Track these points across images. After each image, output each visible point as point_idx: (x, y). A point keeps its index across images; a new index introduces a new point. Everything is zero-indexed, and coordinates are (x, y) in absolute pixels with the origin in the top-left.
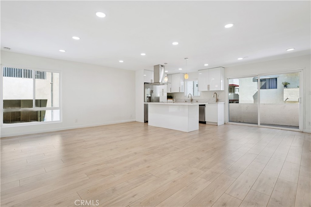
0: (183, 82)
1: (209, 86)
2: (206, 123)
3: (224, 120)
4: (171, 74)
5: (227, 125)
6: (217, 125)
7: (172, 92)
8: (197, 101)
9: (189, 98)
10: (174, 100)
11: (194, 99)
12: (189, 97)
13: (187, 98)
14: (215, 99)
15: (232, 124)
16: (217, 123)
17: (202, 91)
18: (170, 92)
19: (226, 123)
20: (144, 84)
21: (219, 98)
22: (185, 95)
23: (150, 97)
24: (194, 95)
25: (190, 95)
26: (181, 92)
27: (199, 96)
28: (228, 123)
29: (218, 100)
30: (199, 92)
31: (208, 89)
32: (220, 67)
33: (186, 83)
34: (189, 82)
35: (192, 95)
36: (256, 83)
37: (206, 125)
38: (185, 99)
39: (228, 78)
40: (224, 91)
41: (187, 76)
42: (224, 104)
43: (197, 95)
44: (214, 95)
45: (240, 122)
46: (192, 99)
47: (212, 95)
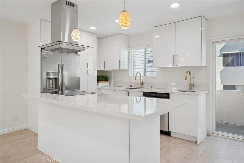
0: (127, 52)
1: (175, 57)
2: (172, 134)
3: (207, 127)
4: (106, 37)
5: (212, 137)
6: (196, 142)
7: (108, 68)
8: (151, 87)
10: (112, 83)
11: (146, 82)
12: (136, 79)
13: (132, 81)
14: (187, 84)
15: (225, 138)
18: (104, 70)
19: (211, 133)
20: (41, 51)
21: (195, 81)
22: (130, 76)
23: (56, 79)
24: (145, 75)
25: (138, 75)
26: (122, 69)
27: (156, 78)
28: (213, 135)
29: (193, 86)
30: (155, 69)
31: (175, 63)
32: (201, 16)
33: (132, 53)
34: (136, 51)
35: (141, 76)
36: (222, 58)
37: (171, 138)
38: (129, 82)
39: (213, 41)
40: (206, 67)
41: (125, 18)
42: (206, 94)
43: (151, 75)
44: (185, 76)
45: (228, 124)
46: (142, 82)
47: (182, 76)
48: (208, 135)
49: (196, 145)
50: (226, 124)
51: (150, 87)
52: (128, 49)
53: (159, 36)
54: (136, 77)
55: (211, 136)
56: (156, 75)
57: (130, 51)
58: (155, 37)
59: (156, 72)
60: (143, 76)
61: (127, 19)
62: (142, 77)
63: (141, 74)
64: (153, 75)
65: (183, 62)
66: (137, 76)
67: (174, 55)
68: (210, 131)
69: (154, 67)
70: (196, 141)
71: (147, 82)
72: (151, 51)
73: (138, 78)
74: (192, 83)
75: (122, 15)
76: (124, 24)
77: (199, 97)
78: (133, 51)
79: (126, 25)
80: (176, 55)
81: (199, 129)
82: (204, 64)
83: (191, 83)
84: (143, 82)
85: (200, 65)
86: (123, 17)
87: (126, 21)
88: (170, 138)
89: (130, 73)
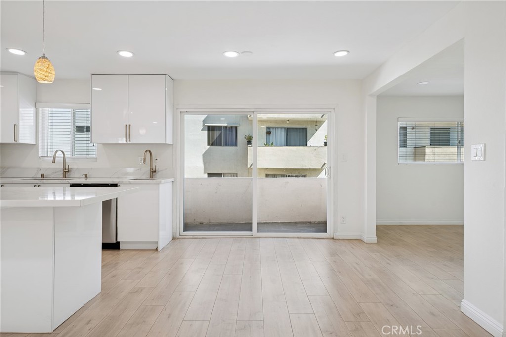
0: (33, 109)
1: (128, 127)
2: (121, 246)
3: (173, 228)
6: (157, 250)
8: (86, 175)
9: (53, 166)
11: (75, 167)
12: (54, 162)
13: (46, 166)
14: (147, 169)
15: (194, 238)
16: (157, 243)
17: (105, 144)
19: (178, 236)
21: (158, 165)
22: (40, 155)
24: (74, 154)
25: (59, 154)
26: (20, 141)
27: (95, 159)
28: (181, 237)
29: (155, 172)
30: (94, 145)
31: (128, 135)
32: (165, 74)
33: (43, 113)
34: (54, 109)
35: (66, 156)
36: (206, 132)
37: (121, 252)
38: (38, 168)
39: (182, 110)
40: (172, 145)
41: (45, 69)
42: (171, 183)
43: (86, 156)
44: (143, 158)
45: (202, 223)
46: (67, 167)
47: (140, 158)
48: (174, 239)
49: (156, 252)
50: (200, 223)
51: (84, 176)
52: (36, 103)
53: (100, 89)
54: (54, 158)
55: (178, 239)
56: (95, 156)
57: (40, 109)
58: (94, 89)
59: (94, 150)
60: (69, 156)
61: (50, 71)
62: (68, 158)
63: (65, 153)
64: (90, 156)
65: (143, 135)
66: (57, 156)
67: (126, 125)
68: (176, 233)
69: (91, 142)
70: (157, 248)
71: (77, 168)
72: (86, 113)
73: (59, 160)
74: (154, 167)
75: (40, 63)
76: (43, 77)
77: (161, 186)
78: (47, 109)
79: (47, 78)
80: (130, 125)
81: (160, 233)
82: (169, 141)
83: (151, 168)
84: (70, 167)
85: (163, 142)
86: (42, 67)
87: (48, 74)
88: (118, 252)
89: (40, 150)
